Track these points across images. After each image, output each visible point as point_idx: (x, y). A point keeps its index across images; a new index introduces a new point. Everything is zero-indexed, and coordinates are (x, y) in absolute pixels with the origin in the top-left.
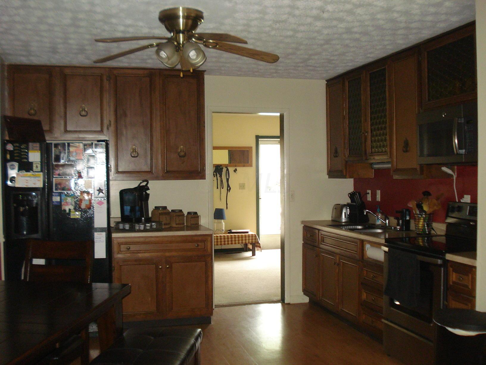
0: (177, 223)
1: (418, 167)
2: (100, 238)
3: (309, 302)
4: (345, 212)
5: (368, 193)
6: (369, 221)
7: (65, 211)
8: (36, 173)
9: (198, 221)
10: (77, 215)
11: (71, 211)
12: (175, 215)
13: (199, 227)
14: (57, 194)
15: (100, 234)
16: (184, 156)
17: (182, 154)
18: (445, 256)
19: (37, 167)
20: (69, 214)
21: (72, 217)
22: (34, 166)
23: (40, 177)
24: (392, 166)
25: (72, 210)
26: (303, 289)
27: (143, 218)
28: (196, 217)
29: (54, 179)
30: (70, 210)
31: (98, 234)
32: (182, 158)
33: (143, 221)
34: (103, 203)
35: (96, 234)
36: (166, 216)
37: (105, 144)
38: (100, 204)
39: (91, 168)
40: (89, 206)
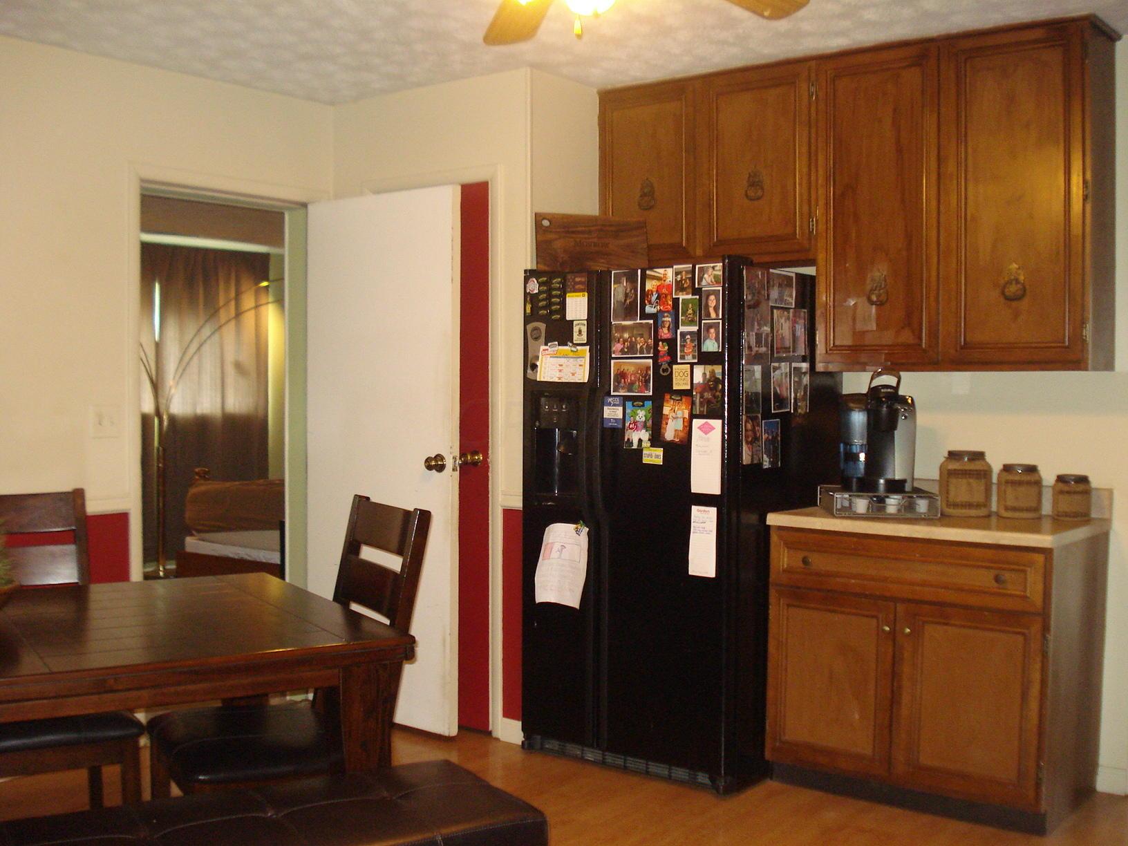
2: (704, 523)
7: (630, 443)
8: (579, 348)
10: (654, 456)
11: (644, 445)
14: (617, 401)
15: (704, 511)
16: (1018, 298)
17: (1013, 289)
19: (580, 333)
20: (639, 452)
21: (646, 460)
22: (576, 329)
23: (583, 357)
25: (646, 444)
29: (612, 361)
30: (640, 441)
31: (698, 511)
32: (1014, 304)
34: (713, 428)
35: (696, 511)
36: (971, 480)
37: (721, 268)
38: (706, 430)
39: (691, 333)
40: (682, 434)
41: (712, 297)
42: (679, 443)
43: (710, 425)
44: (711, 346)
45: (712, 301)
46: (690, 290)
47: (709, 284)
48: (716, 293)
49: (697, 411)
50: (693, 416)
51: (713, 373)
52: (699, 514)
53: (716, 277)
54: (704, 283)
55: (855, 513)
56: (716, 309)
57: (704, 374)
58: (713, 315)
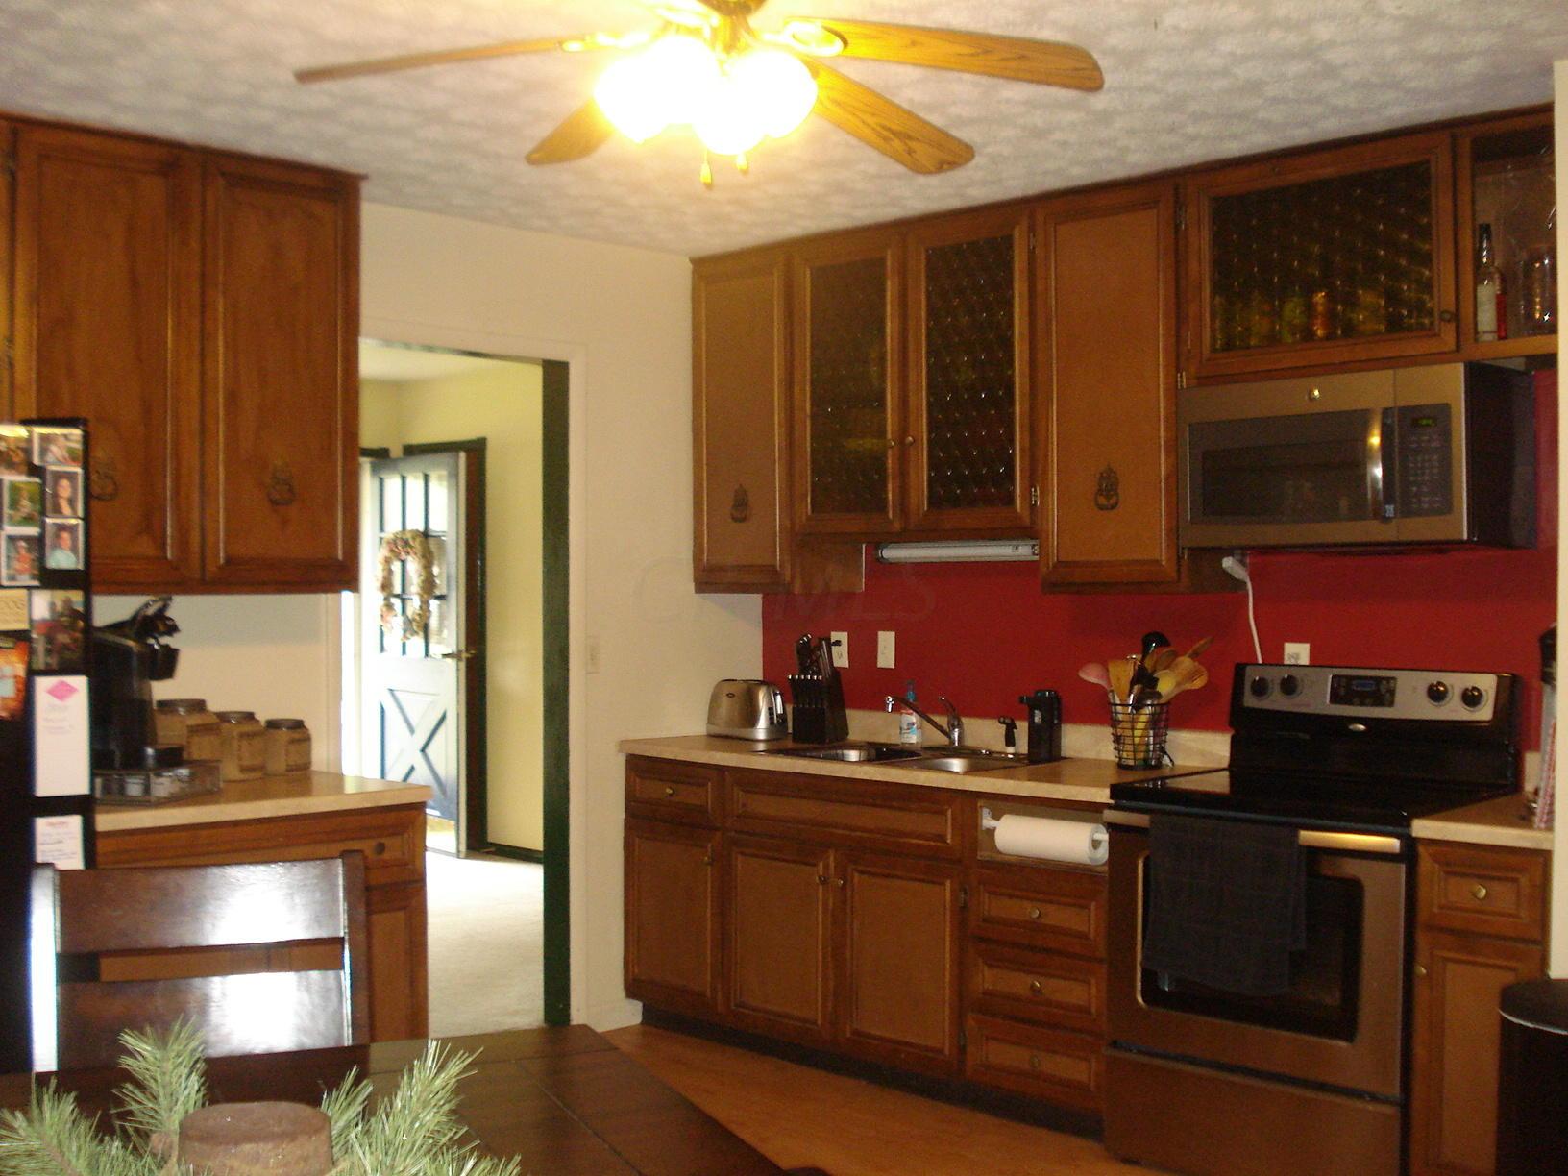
0: (247, 762)
1: (1163, 558)
2: (60, 842)
3: (642, 1023)
4: (769, 705)
5: (838, 643)
6: (847, 734)
9: (308, 753)
12: (235, 734)
13: (309, 779)
15: (61, 823)
16: (286, 502)
17: (280, 490)
18: (1409, 826)
24: (1043, 551)
26: (626, 980)
27: (150, 751)
28: (299, 741)
31: (51, 825)
32: (282, 509)
33: (150, 762)
34: (71, 690)
35: (43, 826)
36: (212, 738)
37: (80, 438)
38: (60, 693)
39: (27, 539)
40: (13, 705)
41: (65, 483)
42: (10, 719)
43: (68, 685)
44: (64, 558)
45: (65, 489)
46: (24, 468)
47: (60, 461)
48: (71, 476)
49: (40, 661)
50: (32, 673)
51: (68, 602)
52: (50, 830)
53: (71, 451)
54: (50, 458)
55: (153, 799)
56: (72, 502)
57: (52, 606)
58: (66, 509)
